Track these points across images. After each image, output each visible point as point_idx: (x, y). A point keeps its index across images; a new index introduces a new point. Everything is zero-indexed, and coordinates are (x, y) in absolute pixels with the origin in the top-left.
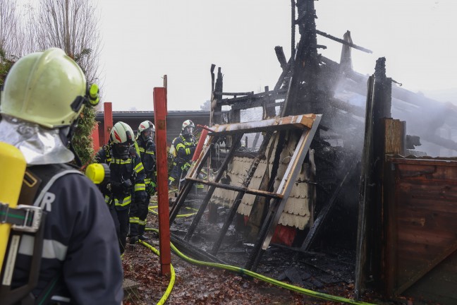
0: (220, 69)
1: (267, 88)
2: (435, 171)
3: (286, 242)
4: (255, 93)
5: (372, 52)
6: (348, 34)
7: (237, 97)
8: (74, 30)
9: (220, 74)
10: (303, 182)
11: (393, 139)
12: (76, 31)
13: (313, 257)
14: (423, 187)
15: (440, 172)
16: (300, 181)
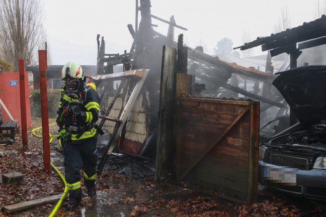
0: (103, 38)
1: (125, 51)
2: (199, 105)
3: (134, 151)
4: (120, 54)
5: (187, 30)
6: (172, 18)
7: (111, 57)
8: (23, 6)
9: (103, 41)
10: (143, 113)
11: (181, 85)
12: (25, 7)
13: (146, 160)
14: (194, 115)
15: (201, 106)
16: (140, 112)
